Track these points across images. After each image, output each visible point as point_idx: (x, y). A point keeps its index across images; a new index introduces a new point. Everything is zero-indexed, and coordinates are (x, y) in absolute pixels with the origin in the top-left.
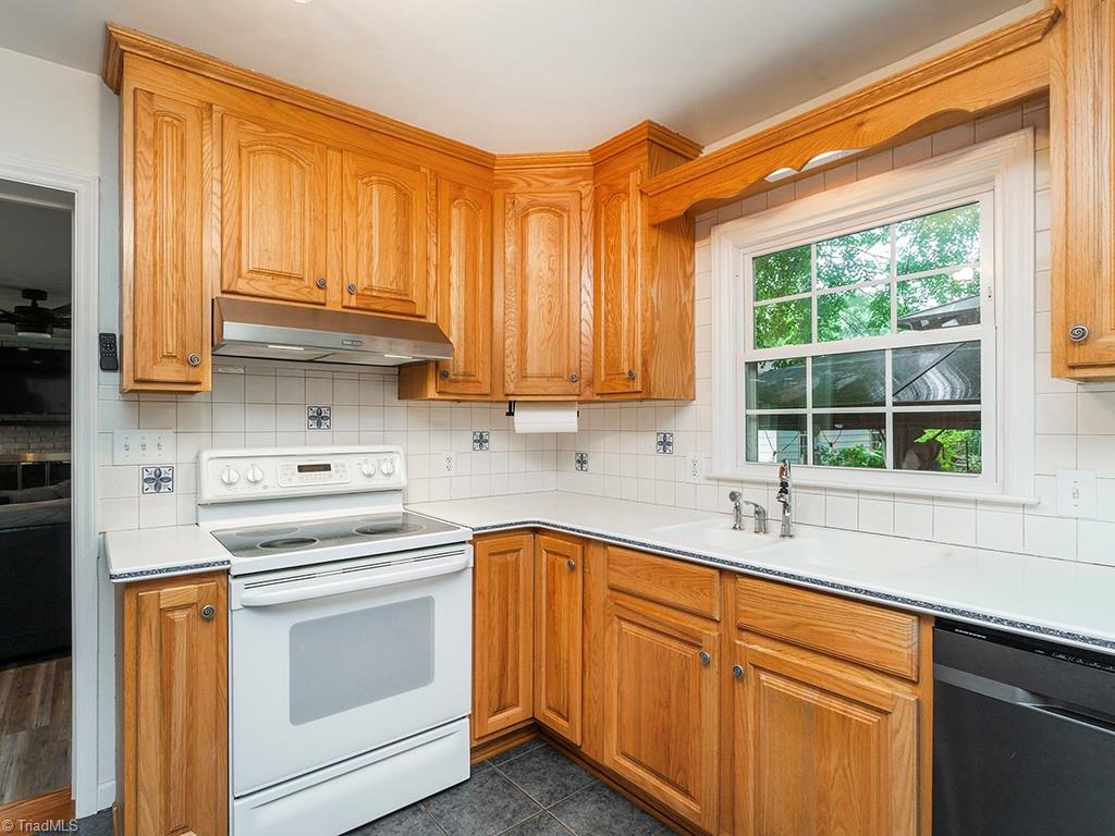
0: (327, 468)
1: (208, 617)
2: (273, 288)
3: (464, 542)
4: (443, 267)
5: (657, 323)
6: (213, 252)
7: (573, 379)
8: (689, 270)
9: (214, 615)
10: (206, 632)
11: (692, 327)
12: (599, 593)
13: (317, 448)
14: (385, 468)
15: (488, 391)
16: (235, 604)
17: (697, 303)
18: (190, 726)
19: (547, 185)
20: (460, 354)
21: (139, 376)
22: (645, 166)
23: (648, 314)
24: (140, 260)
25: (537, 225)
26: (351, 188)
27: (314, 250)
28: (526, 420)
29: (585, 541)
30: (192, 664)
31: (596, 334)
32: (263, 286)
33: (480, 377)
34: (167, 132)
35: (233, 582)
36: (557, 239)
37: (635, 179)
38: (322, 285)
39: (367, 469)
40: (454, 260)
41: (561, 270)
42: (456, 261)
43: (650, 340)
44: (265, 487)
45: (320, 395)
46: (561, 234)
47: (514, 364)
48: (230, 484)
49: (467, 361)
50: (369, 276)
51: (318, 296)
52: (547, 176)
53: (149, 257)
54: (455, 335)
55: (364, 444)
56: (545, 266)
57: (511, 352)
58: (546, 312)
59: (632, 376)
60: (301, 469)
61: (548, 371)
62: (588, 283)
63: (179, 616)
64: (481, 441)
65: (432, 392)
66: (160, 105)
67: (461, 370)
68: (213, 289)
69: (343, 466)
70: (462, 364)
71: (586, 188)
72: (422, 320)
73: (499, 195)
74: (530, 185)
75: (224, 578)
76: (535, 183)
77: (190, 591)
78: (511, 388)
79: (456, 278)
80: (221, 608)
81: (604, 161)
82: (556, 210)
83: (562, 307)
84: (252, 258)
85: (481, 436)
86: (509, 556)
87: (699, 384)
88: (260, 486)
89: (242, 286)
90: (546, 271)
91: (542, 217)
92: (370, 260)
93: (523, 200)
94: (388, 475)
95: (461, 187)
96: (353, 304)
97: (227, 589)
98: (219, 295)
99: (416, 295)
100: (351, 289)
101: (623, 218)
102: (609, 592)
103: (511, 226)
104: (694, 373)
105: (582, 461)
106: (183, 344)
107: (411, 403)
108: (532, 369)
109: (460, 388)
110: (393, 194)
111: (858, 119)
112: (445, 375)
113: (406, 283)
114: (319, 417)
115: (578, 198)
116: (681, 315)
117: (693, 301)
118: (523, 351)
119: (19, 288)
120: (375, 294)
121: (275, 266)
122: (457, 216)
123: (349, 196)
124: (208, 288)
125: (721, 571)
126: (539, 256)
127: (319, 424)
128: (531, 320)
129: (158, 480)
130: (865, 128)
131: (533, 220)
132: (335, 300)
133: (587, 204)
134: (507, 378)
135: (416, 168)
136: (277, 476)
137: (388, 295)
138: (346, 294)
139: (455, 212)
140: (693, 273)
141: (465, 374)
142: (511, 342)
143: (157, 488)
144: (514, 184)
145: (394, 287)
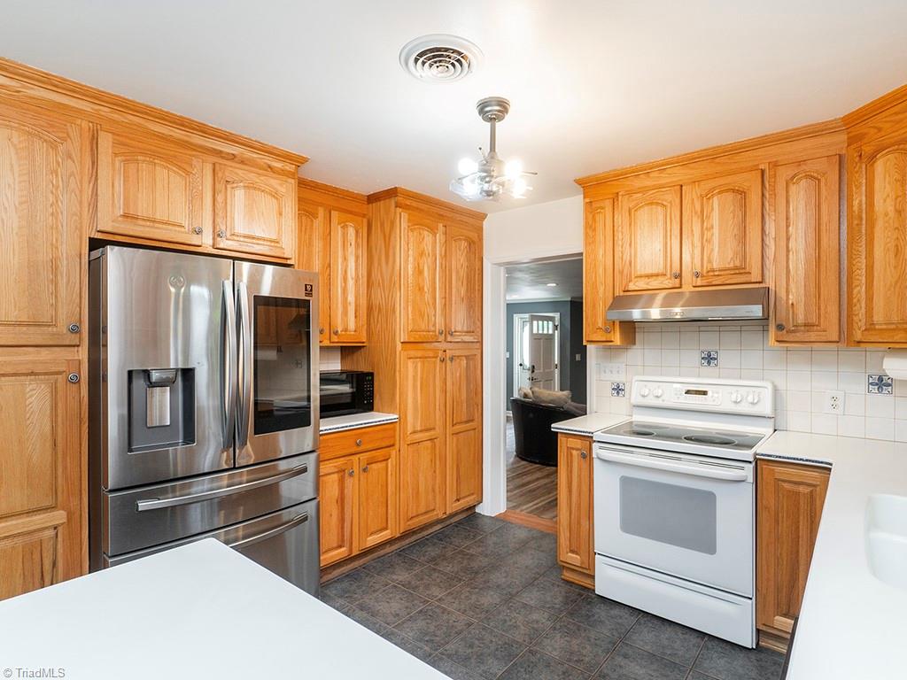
0: (705, 393)
1: (585, 457)
2: (648, 284)
10: (585, 465)
14: (754, 398)
15: (836, 338)
16: (594, 455)
18: (579, 507)
20: (800, 311)
21: (587, 340)
25: (883, 170)
32: (642, 284)
33: (825, 325)
34: (598, 217)
35: (593, 443)
38: (679, 276)
39: (737, 397)
44: (663, 401)
45: (709, 342)
47: (862, 312)
49: (806, 315)
50: (711, 262)
51: (675, 283)
52: (896, 114)
56: (891, 209)
57: (859, 300)
58: (892, 255)
60: (688, 392)
63: (575, 452)
64: (881, 384)
67: (802, 321)
69: (718, 393)
70: (800, 316)
72: (761, 285)
74: (880, 130)
75: (590, 440)
76: (885, 126)
78: (859, 336)
79: (796, 243)
80: (588, 456)
85: (881, 380)
86: (801, 488)
88: (660, 399)
89: (631, 286)
90: (892, 214)
91: (888, 160)
92: (712, 250)
93: (869, 150)
94: (753, 404)
95: (801, 163)
96: (698, 284)
97: (591, 449)
98: (620, 294)
99: (753, 266)
100: (697, 275)
103: (859, 178)
108: (878, 317)
109: (801, 335)
110: (730, 196)
112: (780, 327)
113: (743, 259)
114: (709, 359)
118: (870, 299)
120: (716, 273)
122: (797, 191)
126: (885, 201)
127: (709, 363)
128: (877, 266)
129: (618, 390)
131: (881, 165)
132: (688, 283)
134: (855, 326)
135: (753, 169)
137: (728, 272)
138: (695, 277)
139: (794, 188)
141: (807, 325)
142: (860, 291)
143: (618, 393)
144: (866, 134)
145: (732, 265)
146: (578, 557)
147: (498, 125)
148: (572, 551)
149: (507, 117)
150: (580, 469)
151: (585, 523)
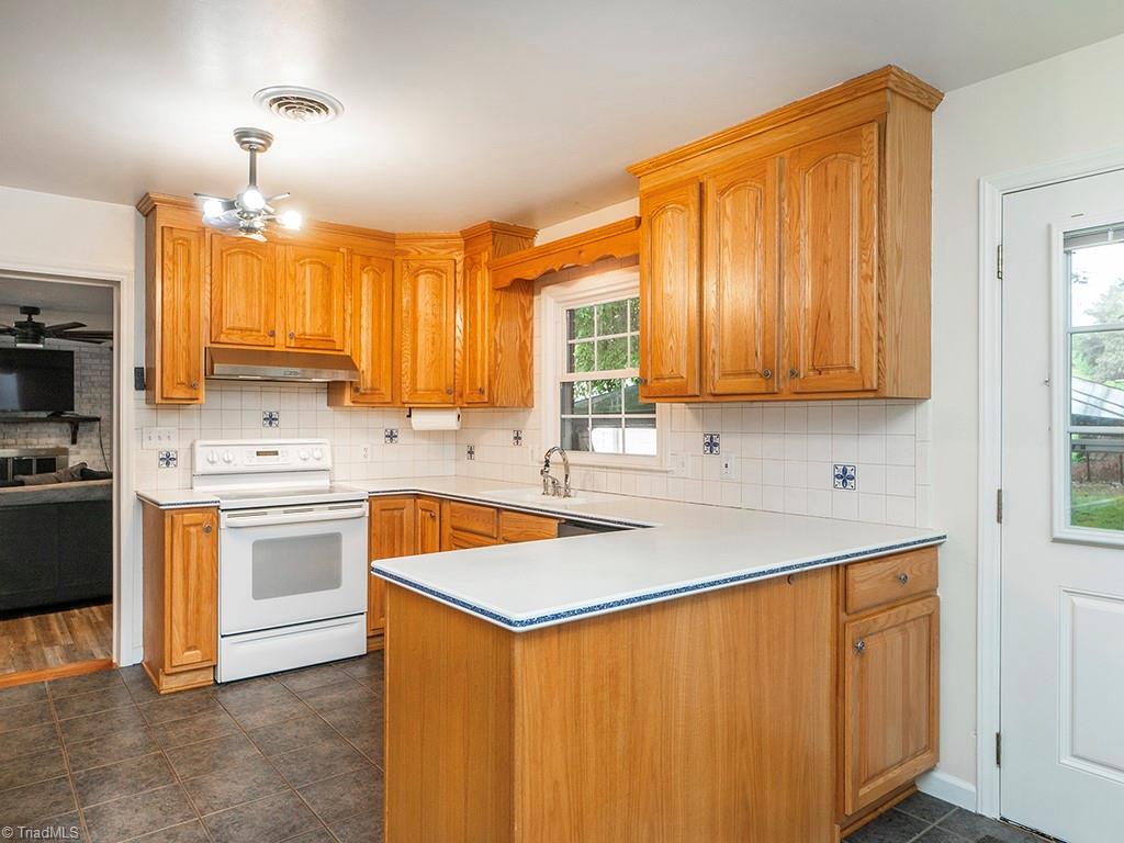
0: (276, 453)
1: (208, 530)
2: (242, 338)
3: (363, 500)
4: (356, 315)
5: (500, 356)
6: (206, 319)
7: (449, 392)
8: (528, 317)
9: (212, 530)
10: (206, 540)
11: (531, 355)
12: (448, 531)
13: (269, 439)
14: (317, 454)
15: (389, 400)
16: (222, 526)
17: (535, 339)
18: (198, 592)
19: (433, 253)
20: (368, 377)
21: (165, 396)
22: (491, 249)
23: (492, 350)
24: (165, 327)
25: (425, 282)
26: (292, 269)
27: (267, 312)
28: (421, 420)
29: (441, 500)
30: (199, 557)
31: (464, 360)
32: (236, 338)
33: (383, 390)
34: (180, 250)
35: (222, 514)
36: (438, 294)
37: (485, 257)
38: (273, 334)
39: (303, 454)
40: (364, 310)
41: (441, 315)
42: (366, 310)
43: (495, 368)
44: (235, 465)
45: (271, 403)
46: (441, 289)
47: (408, 381)
48: (213, 462)
49: (372, 381)
50: (303, 325)
51: (270, 341)
52: (432, 247)
53: (170, 326)
54: (364, 364)
55: (303, 437)
56: (429, 311)
57: (406, 373)
58: (430, 344)
59: (482, 391)
60: (258, 454)
61: (432, 386)
62: (460, 323)
63: (193, 530)
64: (391, 436)
65: (347, 401)
66: (176, 234)
67: (369, 386)
68: (205, 342)
69: (287, 452)
70: (369, 382)
71: (459, 257)
72: (340, 353)
73: (398, 259)
74: (420, 253)
75: (215, 510)
76: (425, 253)
77: (198, 517)
78: (406, 399)
79: (366, 322)
80: (214, 528)
81: (471, 237)
82: (437, 272)
83: (441, 342)
84: (229, 320)
85: (392, 432)
86: (396, 513)
87: (535, 396)
88: (232, 464)
89: (223, 338)
90: (430, 316)
91: (428, 277)
92: (304, 315)
93: (414, 265)
94: (318, 459)
95: (369, 258)
96: (293, 345)
97: (218, 519)
98: (209, 345)
99: (336, 336)
100: (292, 336)
101: (478, 282)
102: (452, 531)
103: (407, 284)
104: (532, 389)
105: (471, 453)
106: (188, 375)
107: (338, 408)
108: (421, 385)
109: (368, 397)
110: (320, 268)
111: (579, 249)
112: (357, 390)
113: (329, 329)
114: (271, 419)
115: (453, 265)
116: (521, 348)
117: (532, 337)
118: (414, 372)
119: (17, 306)
120: (307, 337)
121: (243, 325)
122: (366, 280)
123: (290, 275)
124: (203, 340)
125: (498, 509)
126: (426, 305)
127: (271, 424)
128: (419, 349)
129: (168, 459)
130: (583, 254)
131: (422, 279)
132: (281, 343)
133: (460, 267)
134: (403, 391)
135: (336, 250)
136: (243, 458)
137: (318, 337)
138: (288, 339)
139: (365, 276)
140: (532, 319)
141: (372, 389)
142: (406, 365)
143: (168, 464)
144: (409, 252)
145: (320, 332)
146: (198, 651)
147: (258, 155)
148: (189, 649)
149: (269, 149)
150: (199, 547)
151: (206, 608)
